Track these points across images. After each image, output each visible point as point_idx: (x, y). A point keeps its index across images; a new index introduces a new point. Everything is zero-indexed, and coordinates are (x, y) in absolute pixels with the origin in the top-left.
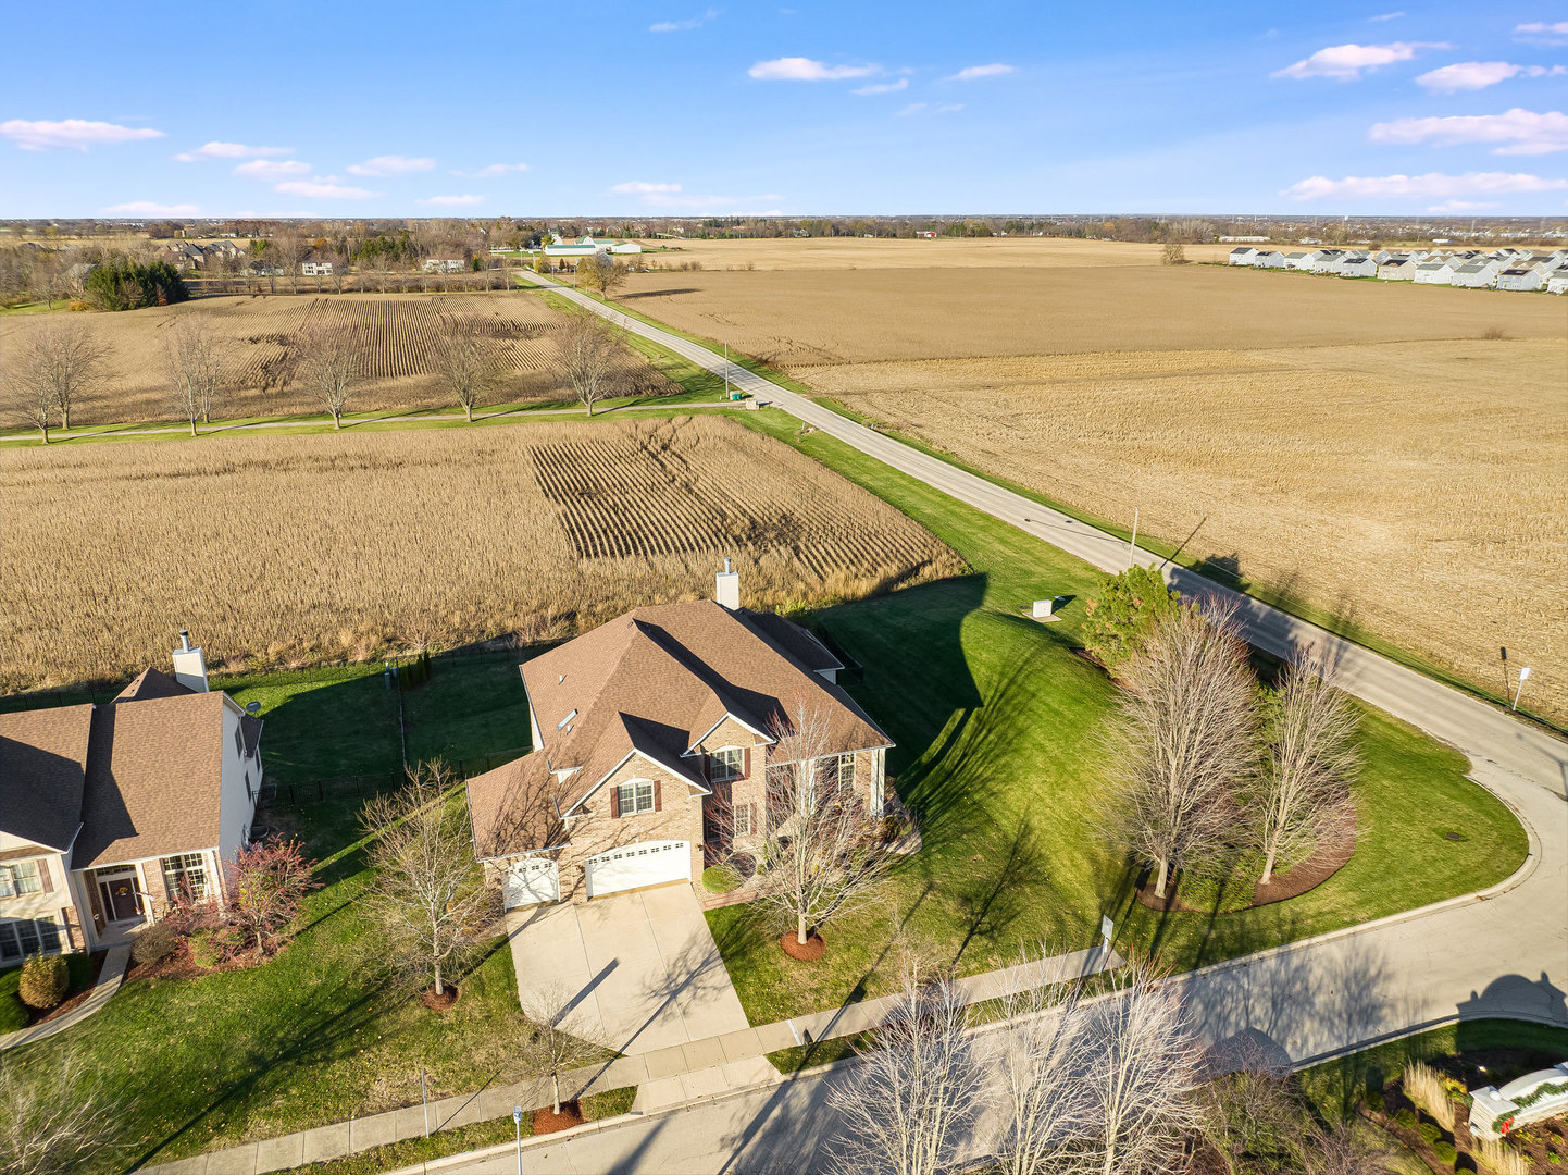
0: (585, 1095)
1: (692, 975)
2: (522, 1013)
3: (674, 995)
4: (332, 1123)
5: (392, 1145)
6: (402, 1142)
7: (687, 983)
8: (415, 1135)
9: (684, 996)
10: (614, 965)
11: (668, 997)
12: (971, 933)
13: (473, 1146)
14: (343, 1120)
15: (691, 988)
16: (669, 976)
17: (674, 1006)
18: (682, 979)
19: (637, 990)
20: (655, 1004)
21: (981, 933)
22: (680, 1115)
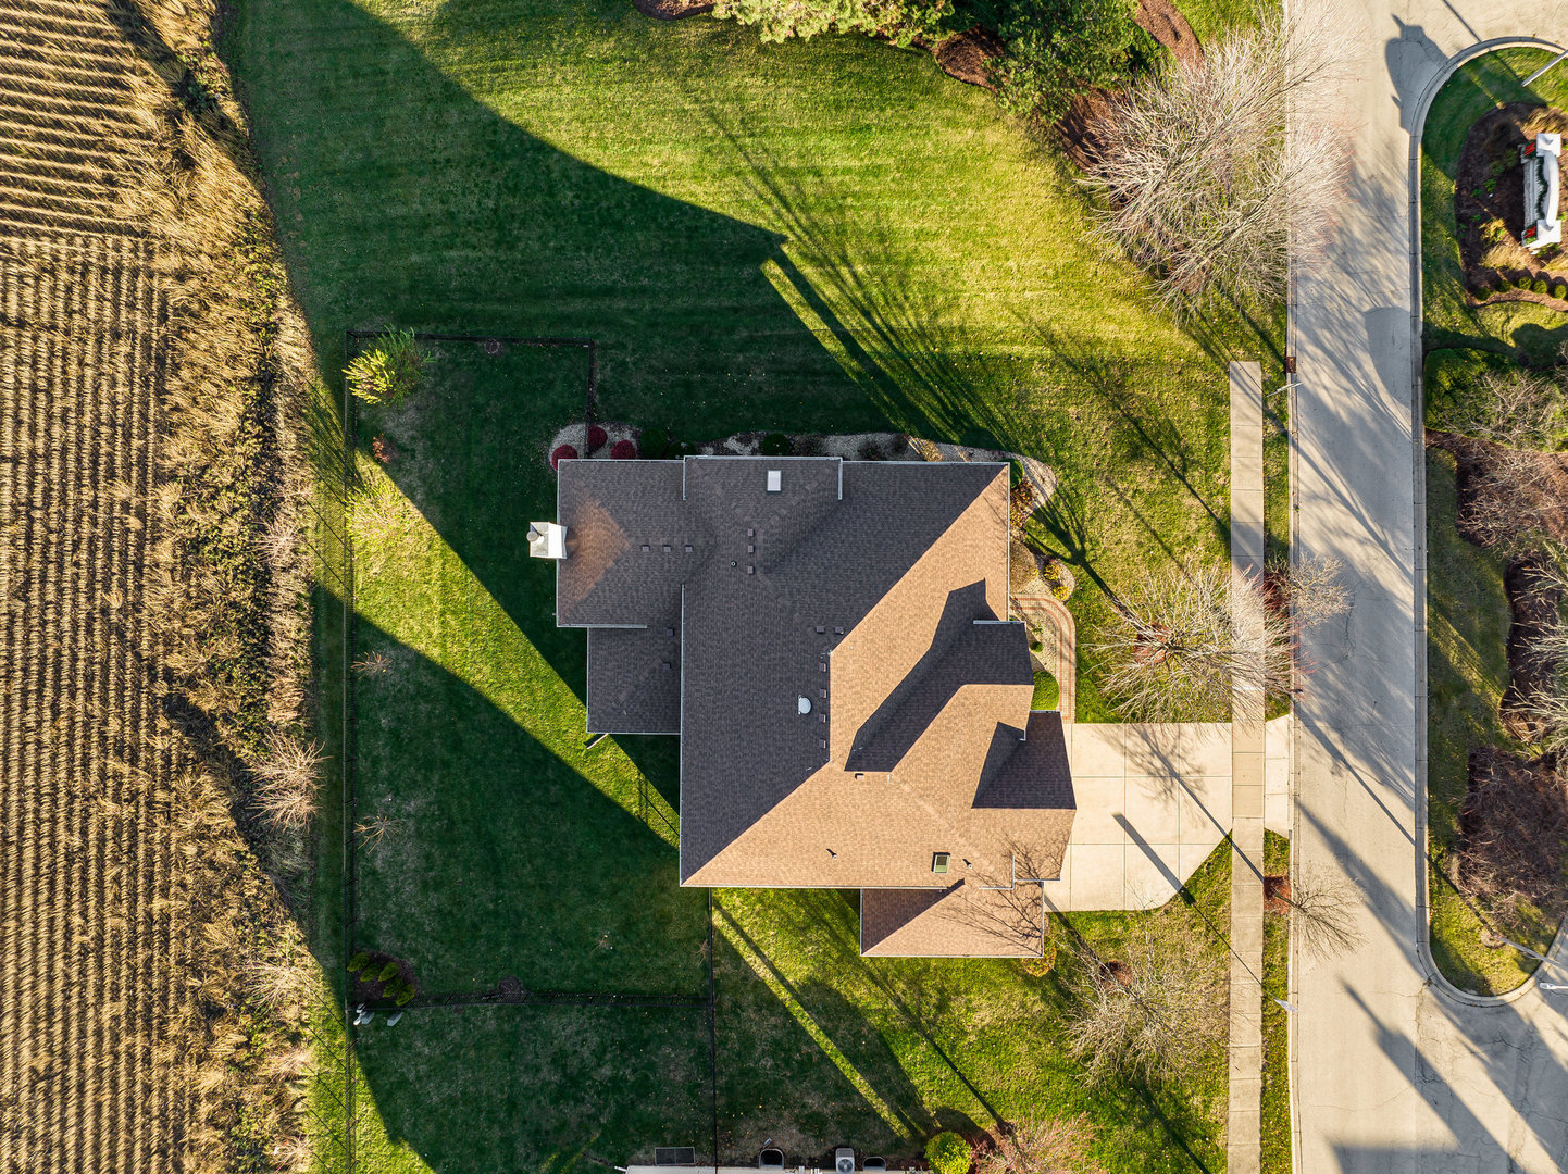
0: (1262, 871)
1: (1155, 752)
2: (1157, 910)
3: (1174, 774)
4: (1228, 1061)
5: (1264, 1016)
6: (1264, 1010)
7: (1164, 760)
8: (1260, 1000)
9: (1179, 767)
10: (1121, 819)
11: (1176, 781)
12: (1182, 479)
13: (1284, 959)
14: (1228, 1052)
15: (1170, 758)
16: (1150, 773)
17: (1190, 780)
18: (1158, 763)
19: (1158, 806)
20: (1180, 793)
21: (1185, 469)
22: (1301, 799)
